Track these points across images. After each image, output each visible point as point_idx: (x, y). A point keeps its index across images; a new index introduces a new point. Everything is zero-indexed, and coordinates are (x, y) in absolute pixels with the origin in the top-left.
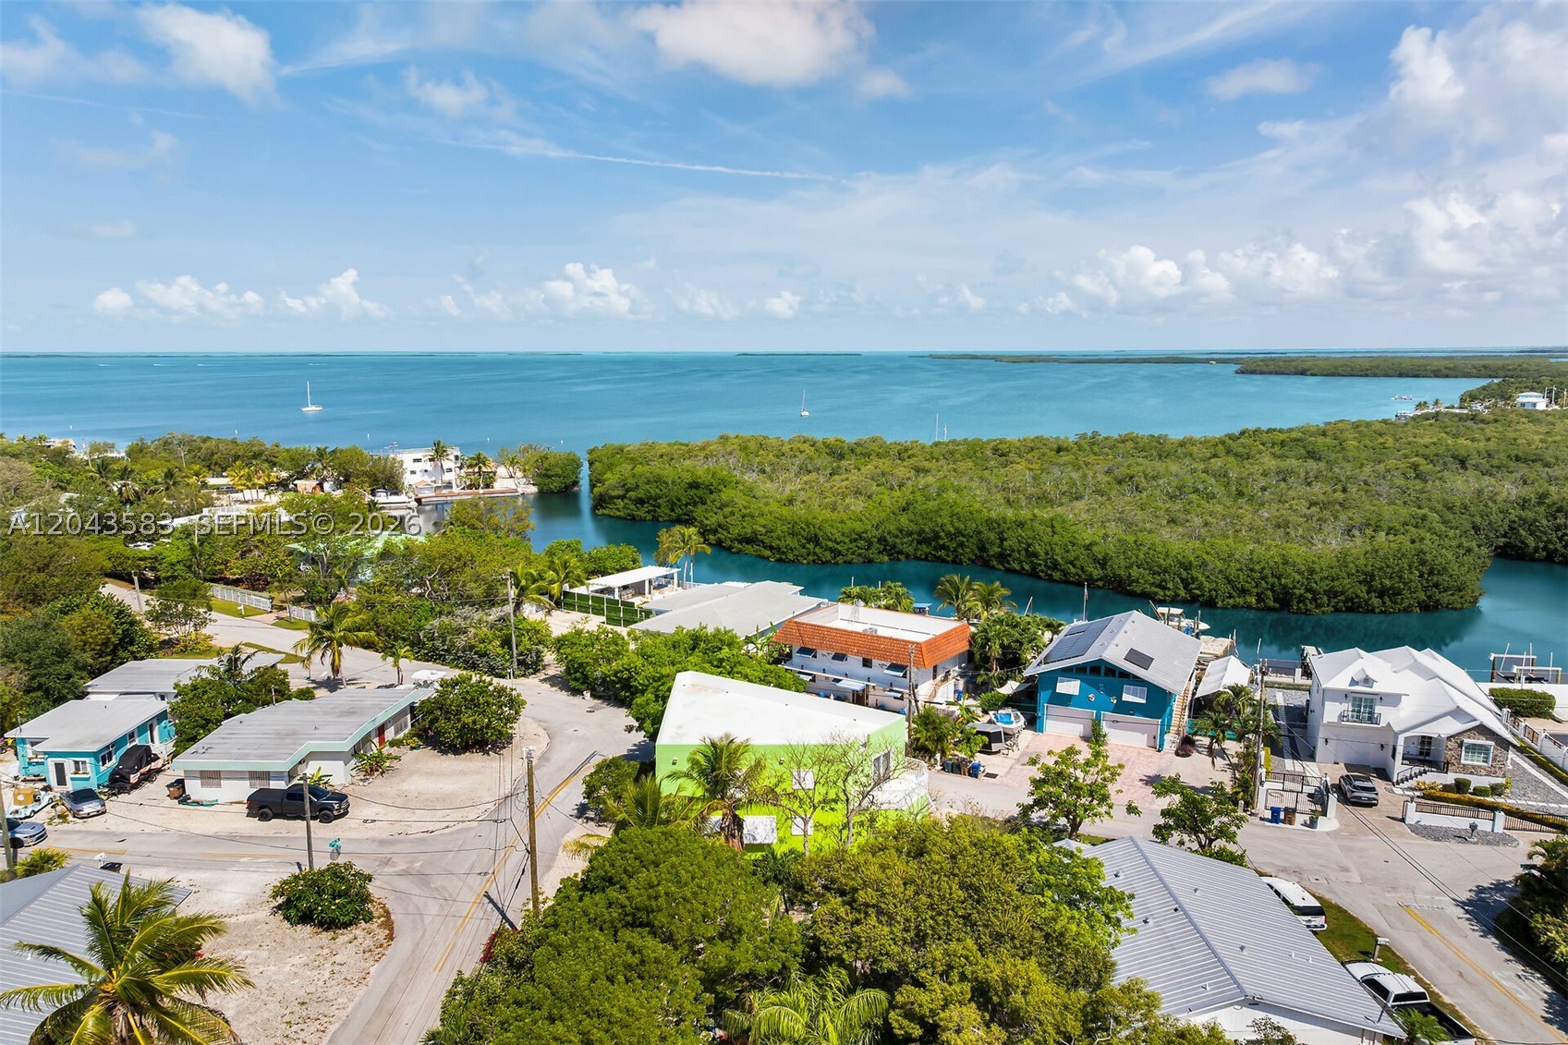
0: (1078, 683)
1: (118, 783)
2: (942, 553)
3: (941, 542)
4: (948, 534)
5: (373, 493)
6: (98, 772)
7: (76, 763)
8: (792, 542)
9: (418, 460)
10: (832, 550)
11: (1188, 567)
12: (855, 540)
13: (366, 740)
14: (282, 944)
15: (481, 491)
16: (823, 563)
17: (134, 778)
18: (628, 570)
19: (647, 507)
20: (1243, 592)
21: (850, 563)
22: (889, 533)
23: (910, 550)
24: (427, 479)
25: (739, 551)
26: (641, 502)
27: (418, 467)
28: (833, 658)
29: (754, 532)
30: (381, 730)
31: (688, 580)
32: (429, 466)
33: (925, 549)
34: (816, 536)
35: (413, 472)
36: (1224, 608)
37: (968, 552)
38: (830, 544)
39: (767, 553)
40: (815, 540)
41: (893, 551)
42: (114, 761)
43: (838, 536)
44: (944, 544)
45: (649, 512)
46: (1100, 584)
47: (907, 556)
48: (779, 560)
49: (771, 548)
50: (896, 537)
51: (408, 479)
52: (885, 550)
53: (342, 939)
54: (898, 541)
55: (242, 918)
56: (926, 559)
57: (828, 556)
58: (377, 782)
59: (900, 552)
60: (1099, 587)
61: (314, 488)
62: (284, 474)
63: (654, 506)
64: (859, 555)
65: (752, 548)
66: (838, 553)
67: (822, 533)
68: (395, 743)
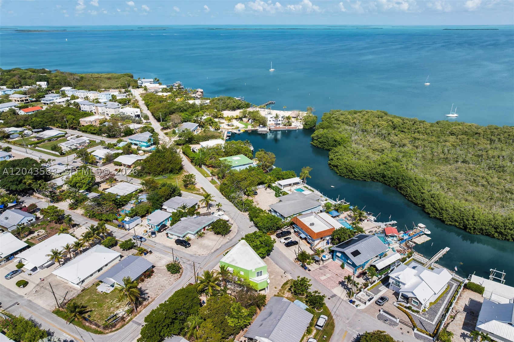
0: (341, 254)
1: (159, 231)
2: (386, 182)
4: (389, 178)
5: (259, 126)
6: (157, 228)
7: (154, 226)
8: (345, 171)
10: (354, 175)
11: (442, 209)
12: (362, 174)
13: (200, 230)
14: (165, 275)
15: (287, 127)
16: (351, 179)
17: (162, 230)
18: (290, 178)
20: (456, 221)
22: (373, 173)
24: (273, 123)
26: (320, 143)
27: (271, 119)
29: (338, 164)
30: (204, 228)
33: (382, 179)
36: (447, 224)
37: (393, 184)
38: (354, 173)
39: (338, 172)
40: (351, 171)
41: (373, 179)
42: (159, 226)
43: (357, 172)
44: (387, 180)
46: (420, 205)
47: (377, 180)
48: (340, 175)
50: (375, 175)
51: (268, 123)
52: (370, 178)
53: (173, 276)
55: (162, 268)
56: (382, 182)
57: (353, 177)
58: (200, 239)
59: (375, 179)
60: (419, 206)
61: (247, 121)
63: (324, 144)
64: (362, 178)
65: (335, 169)
66: (356, 177)
67: (353, 170)
68: (207, 230)
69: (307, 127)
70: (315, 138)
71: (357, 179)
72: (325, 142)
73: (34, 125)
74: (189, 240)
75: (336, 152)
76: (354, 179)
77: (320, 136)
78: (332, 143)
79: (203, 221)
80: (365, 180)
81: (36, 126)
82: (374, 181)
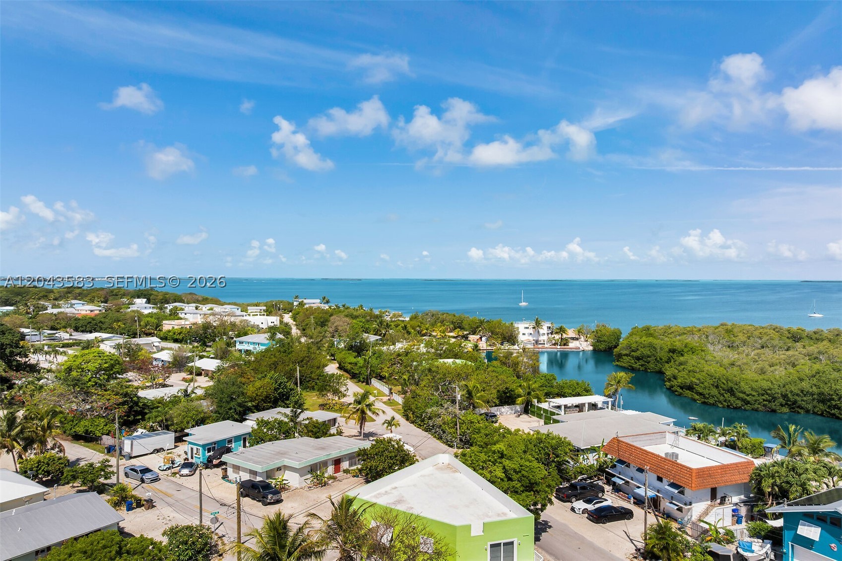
0: (819, 530)
1: (208, 464)
3: (834, 403)
5: (502, 344)
6: (204, 455)
7: (197, 449)
8: (714, 391)
9: (527, 328)
10: (743, 400)
12: (763, 395)
13: (325, 464)
15: (559, 347)
16: (736, 408)
17: (215, 462)
18: (581, 396)
19: (641, 362)
21: (756, 410)
22: (791, 392)
23: (810, 407)
24: (531, 338)
25: (680, 395)
26: (638, 359)
27: (527, 331)
28: (637, 470)
29: (692, 382)
30: (337, 462)
31: (619, 407)
32: (531, 331)
34: (732, 388)
35: (524, 334)
38: (741, 395)
39: (697, 397)
40: (731, 391)
41: (794, 406)
42: (212, 453)
43: (748, 391)
44: (836, 405)
45: (642, 365)
47: (807, 411)
48: (704, 403)
49: (701, 394)
50: (798, 395)
51: (521, 338)
52: (786, 404)
54: (798, 399)
56: (822, 415)
57: (739, 403)
58: (317, 489)
59: (800, 407)
61: (478, 340)
62: (465, 333)
63: (645, 362)
64: (764, 405)
65: (688, 393)
66: (748, 403)
67: (737, 387)
68: (346, 471)
69: (602, 346)
70: (624, 352)
71: (753, 409)
72: (649, 357)
73: (79, 325)
74: (284, 488)
75: (681, 364)
76: (745, 410)
77: (634, 346)
78: (664, 355)
79: (338, 445)
80: (774, 411)
81: (82, 327)
82: (798, 412)
